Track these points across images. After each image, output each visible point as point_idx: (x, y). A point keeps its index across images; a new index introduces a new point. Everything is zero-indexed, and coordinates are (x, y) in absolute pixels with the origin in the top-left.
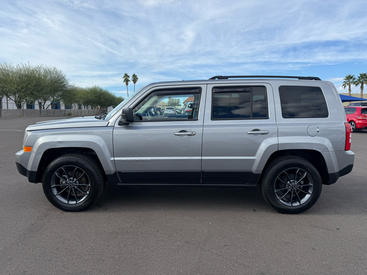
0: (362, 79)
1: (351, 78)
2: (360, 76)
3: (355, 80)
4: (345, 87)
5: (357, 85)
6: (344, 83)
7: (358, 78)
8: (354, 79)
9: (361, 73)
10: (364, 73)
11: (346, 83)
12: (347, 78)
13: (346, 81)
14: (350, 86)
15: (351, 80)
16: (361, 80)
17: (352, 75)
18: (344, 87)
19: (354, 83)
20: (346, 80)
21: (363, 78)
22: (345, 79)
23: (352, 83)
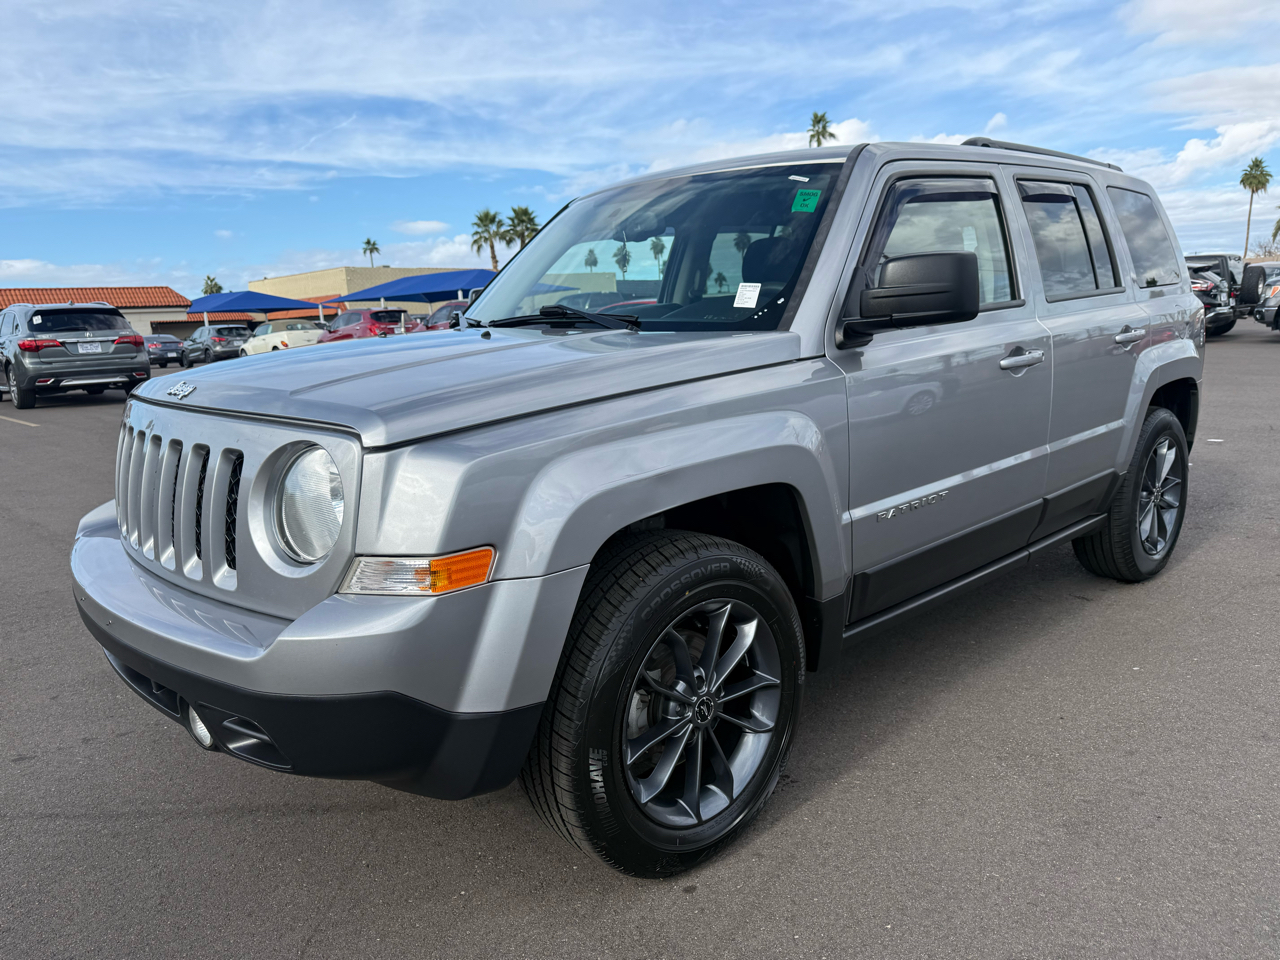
0: (519, 225)
1: (493, 220)
2: (512, 214)
3: (503, 229)
4: (479, 248)
5: (509, 242)
6: (476, 237)
7: (510, 222)
8: (500, 224)
9: (516, 208)
10: (523, 207)
11: (481, 237)
12: (480, 219)
13: (480, 230)
14: (492, 247)
15: (493, 228)
16: (519, 229)
17: (492, 213)
18: (475, 247)
19: (502, 237)
20: (479, 226)
21: (523, 221)
22: (476, 224)
23: (498, 238)
